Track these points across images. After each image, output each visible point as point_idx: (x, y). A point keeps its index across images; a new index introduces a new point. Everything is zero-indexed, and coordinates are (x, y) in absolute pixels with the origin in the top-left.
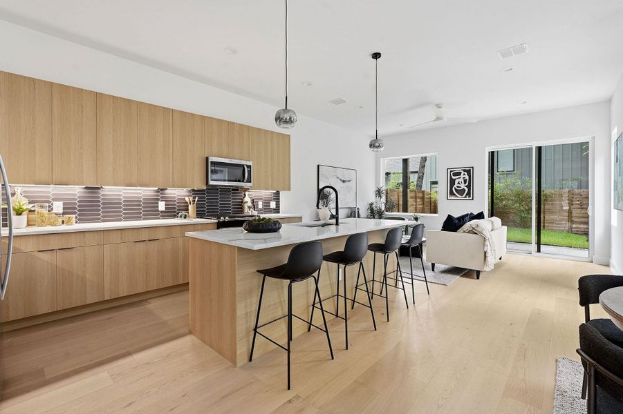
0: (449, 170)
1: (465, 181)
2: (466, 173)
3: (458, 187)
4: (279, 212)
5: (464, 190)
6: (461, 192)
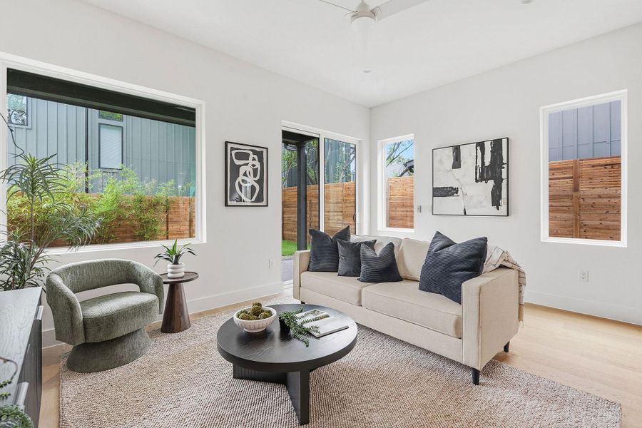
0: (229, 147)
1: (255, 171)
2: (256, 157)
3: (243, 181)
5: (253, 187)
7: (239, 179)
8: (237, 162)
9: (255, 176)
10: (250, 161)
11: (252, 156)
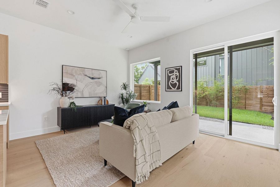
0: (167, 69)
1: (177, 77)
2: (177, 71)
3: (172, 82)
4: (8, 102)
5: (176, 83)
6: (174, 85)
8: (170, 75)
9: (176, 79)
10: (175, 73)
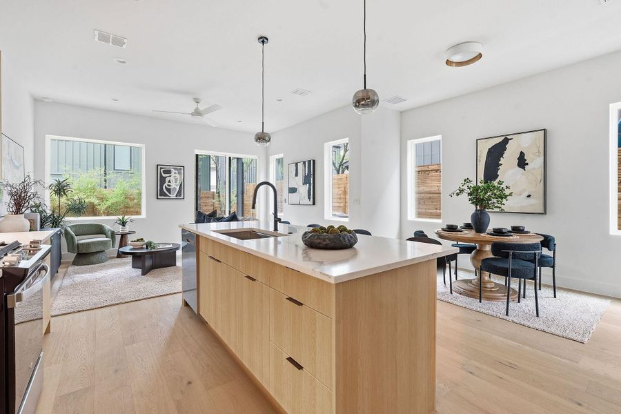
0: (159, 167)
1: (176, 180)
2: (176, 171)
3: (169, 186)
5: (175, 189)
7: (166, 184)
8: (164, 175)
9: (176, 182)
10: (173, 174)
11: (173, 171)
